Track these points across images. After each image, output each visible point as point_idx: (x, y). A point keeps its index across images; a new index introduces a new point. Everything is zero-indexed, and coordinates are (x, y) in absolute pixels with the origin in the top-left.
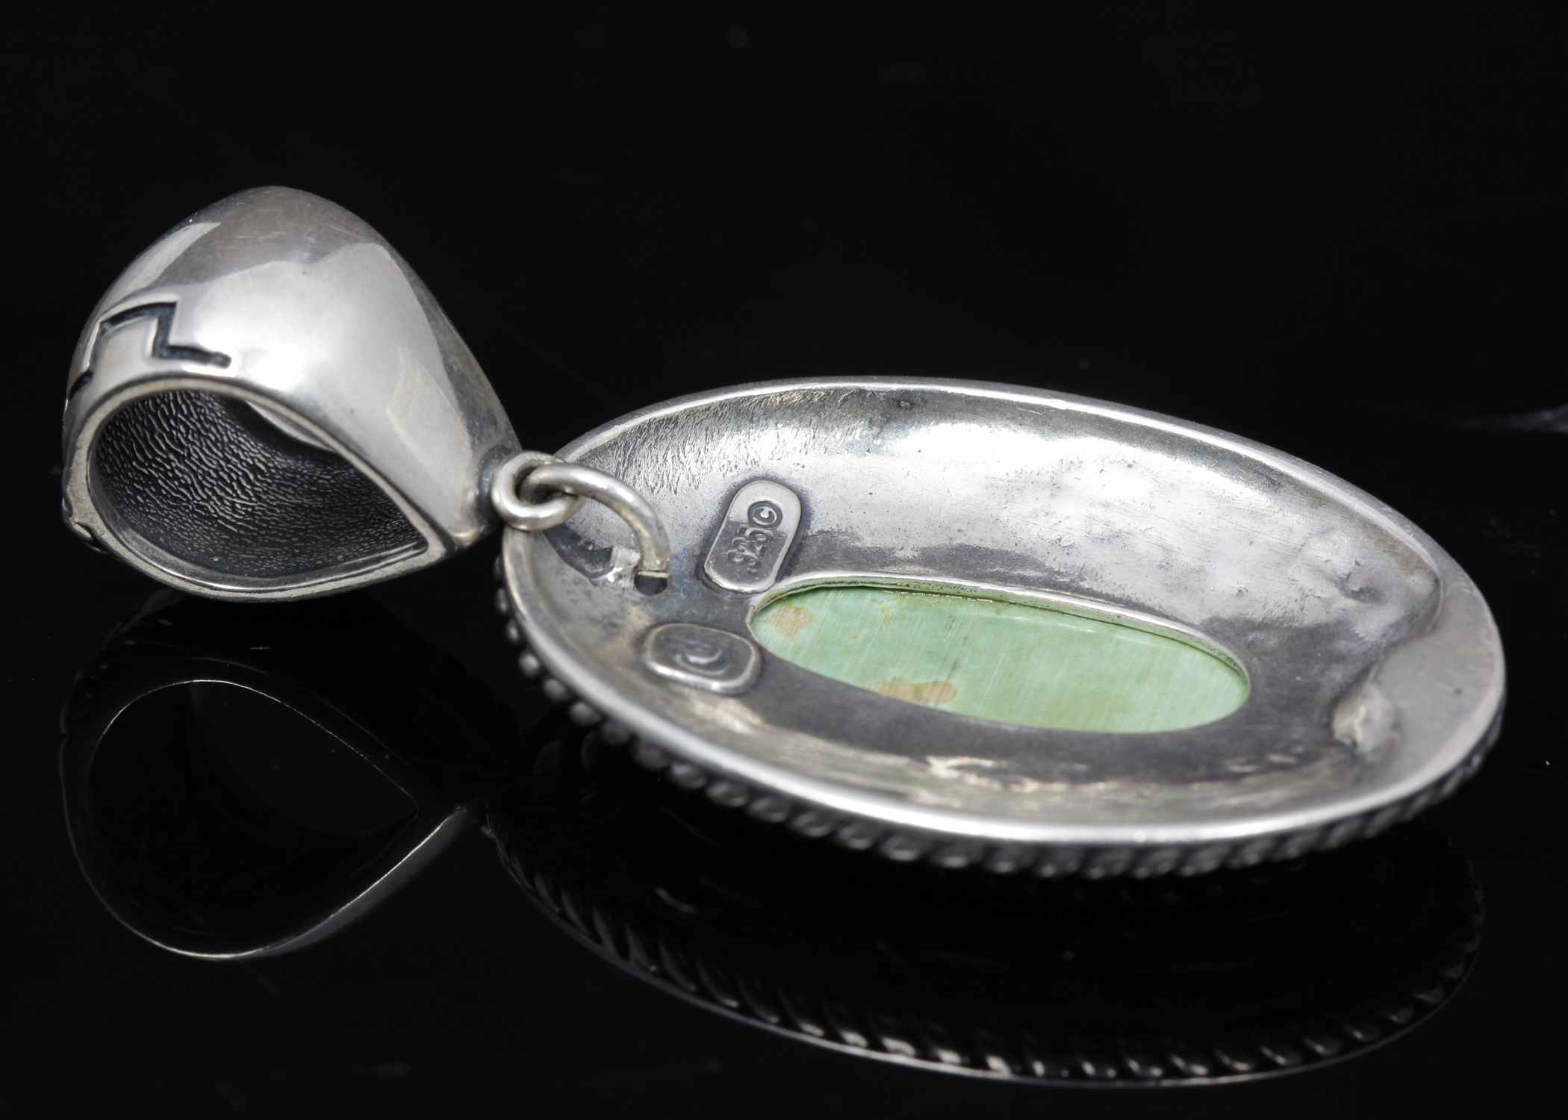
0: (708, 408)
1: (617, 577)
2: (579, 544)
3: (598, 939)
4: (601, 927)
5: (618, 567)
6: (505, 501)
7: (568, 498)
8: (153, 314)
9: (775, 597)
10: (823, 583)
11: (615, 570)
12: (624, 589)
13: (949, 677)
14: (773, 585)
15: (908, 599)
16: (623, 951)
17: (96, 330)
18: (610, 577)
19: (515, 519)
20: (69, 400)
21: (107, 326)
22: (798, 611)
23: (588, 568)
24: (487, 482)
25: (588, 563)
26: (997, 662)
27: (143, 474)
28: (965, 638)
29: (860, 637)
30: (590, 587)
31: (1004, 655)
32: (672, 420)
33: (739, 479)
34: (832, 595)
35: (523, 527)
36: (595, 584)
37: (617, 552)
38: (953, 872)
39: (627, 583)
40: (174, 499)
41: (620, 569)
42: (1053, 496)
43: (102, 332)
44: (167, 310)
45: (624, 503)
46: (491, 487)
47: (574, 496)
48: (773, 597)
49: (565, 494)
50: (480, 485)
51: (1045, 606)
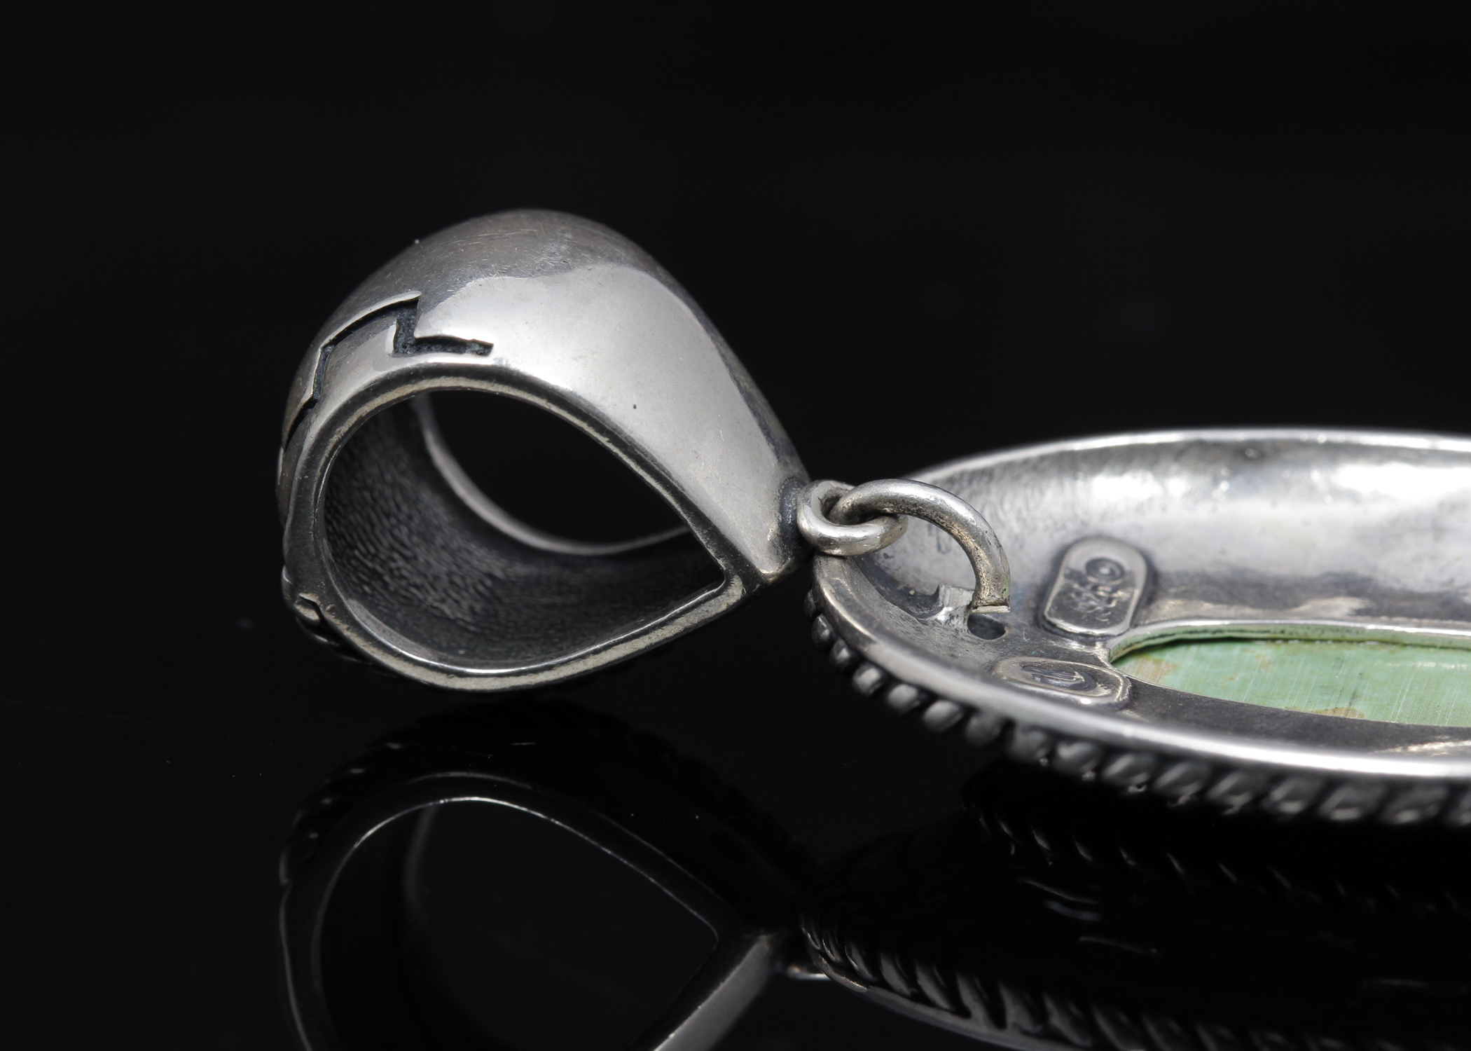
0: (1026, 462)
1: (948, 618)
2: (899, 589)
3: (964, 1013)
4: (968, 997)
5: (948, 606)
6: (812, 524)
7: (887, 519)
8: (388, 318)
9: (1131, 645)
10: (1184, 633)
11: (945, 609)
12: (957, 630)
13: (1350, 704)
14: (1128, 630)
15: (1282, 648)
16: (997, 1018)
17: (318, 355)
18: (942, 616)
19: (828, 542)
20: (285, 451)
21: (329, 349)
22: (1158, 662)
23: (914, 610)
24: (789, 508)
25: (911, 605)
26: (1403, 691)
27: (366, 566)
28: (1361, 674)
29: (1237, 679)
30: (920, 625)
31: (1409, 685)
32: (987, 473)
33: (1069, 540)
34: (1194, 649)
35: (837, 551)
36: (925, 624)
37: (945, 591)
38: (1408, 828)
39: (960, 623)
40: (405, 597)
41: (950, 609)
42: (1437, 539)
43: (325, 357)
44: (406, 313)
45: (956, 518)
46: (795, 513)
47: (893, 516)
48: (1128, 643)
49: (885, 514)
50: (782, 510)
51: (1446, 644)
